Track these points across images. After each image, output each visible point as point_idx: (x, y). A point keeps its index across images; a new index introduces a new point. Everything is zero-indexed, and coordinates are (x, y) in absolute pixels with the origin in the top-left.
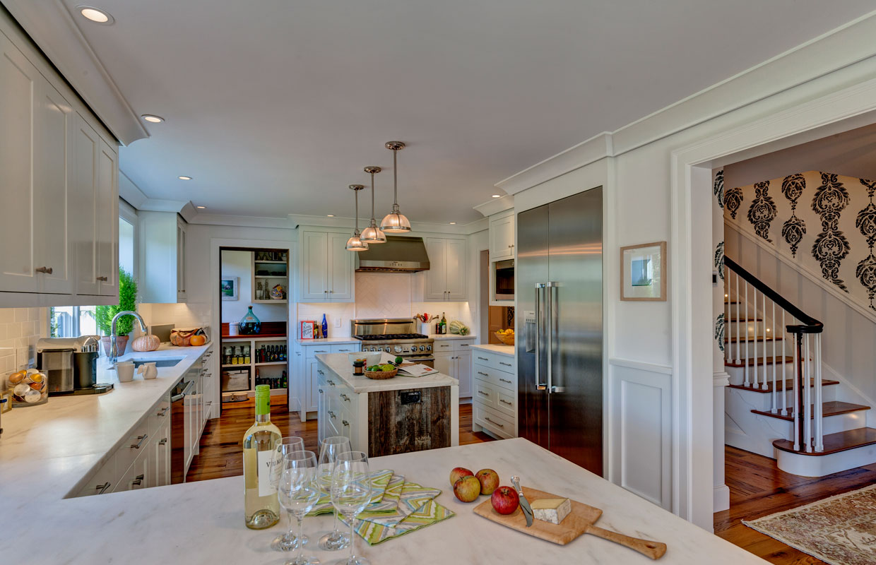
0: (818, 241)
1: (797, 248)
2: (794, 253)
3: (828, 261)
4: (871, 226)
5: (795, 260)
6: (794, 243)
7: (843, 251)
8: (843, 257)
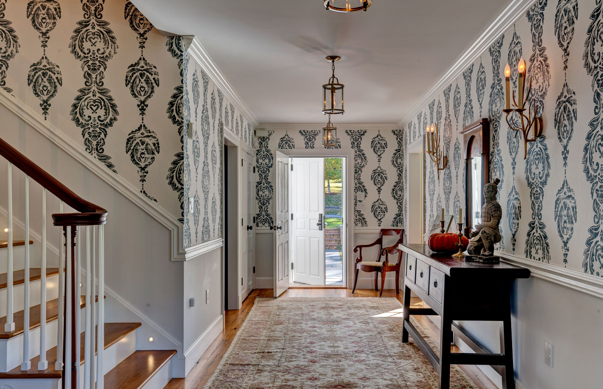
0: (79, 99)
1: (50, 105)
2: (45, 113)
3: (92, 129)
4: (142, 87)
5: (47, 124)
6: (45, 98)
7: (111, 116)
8: (111, 125)
